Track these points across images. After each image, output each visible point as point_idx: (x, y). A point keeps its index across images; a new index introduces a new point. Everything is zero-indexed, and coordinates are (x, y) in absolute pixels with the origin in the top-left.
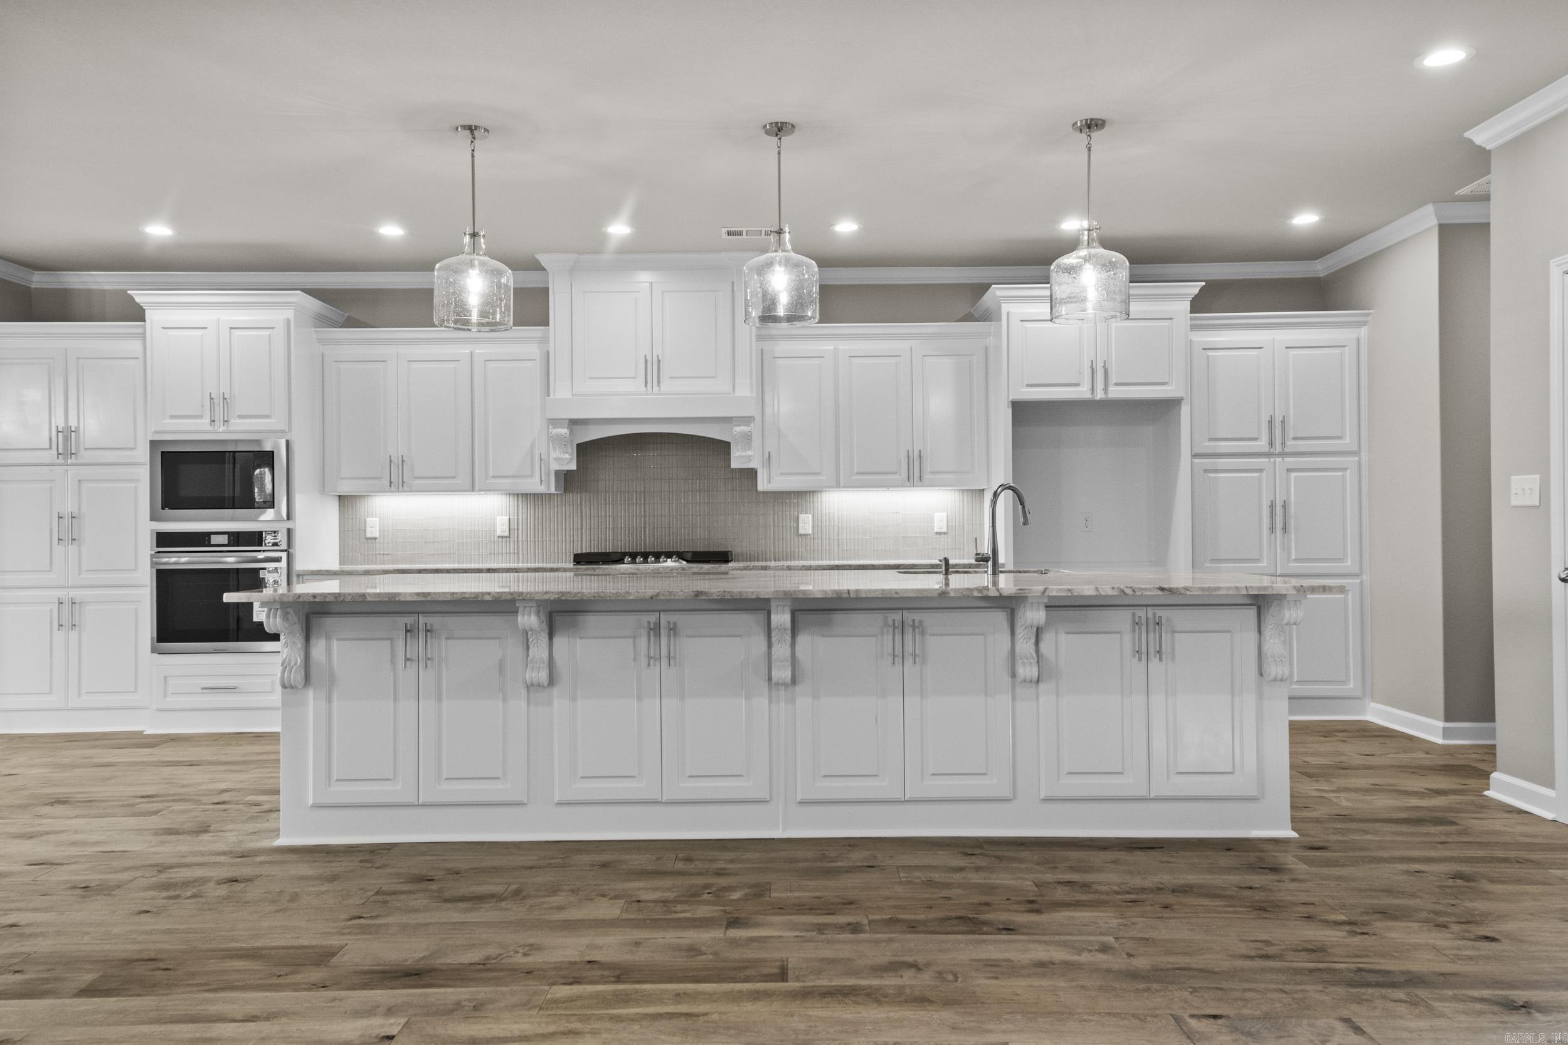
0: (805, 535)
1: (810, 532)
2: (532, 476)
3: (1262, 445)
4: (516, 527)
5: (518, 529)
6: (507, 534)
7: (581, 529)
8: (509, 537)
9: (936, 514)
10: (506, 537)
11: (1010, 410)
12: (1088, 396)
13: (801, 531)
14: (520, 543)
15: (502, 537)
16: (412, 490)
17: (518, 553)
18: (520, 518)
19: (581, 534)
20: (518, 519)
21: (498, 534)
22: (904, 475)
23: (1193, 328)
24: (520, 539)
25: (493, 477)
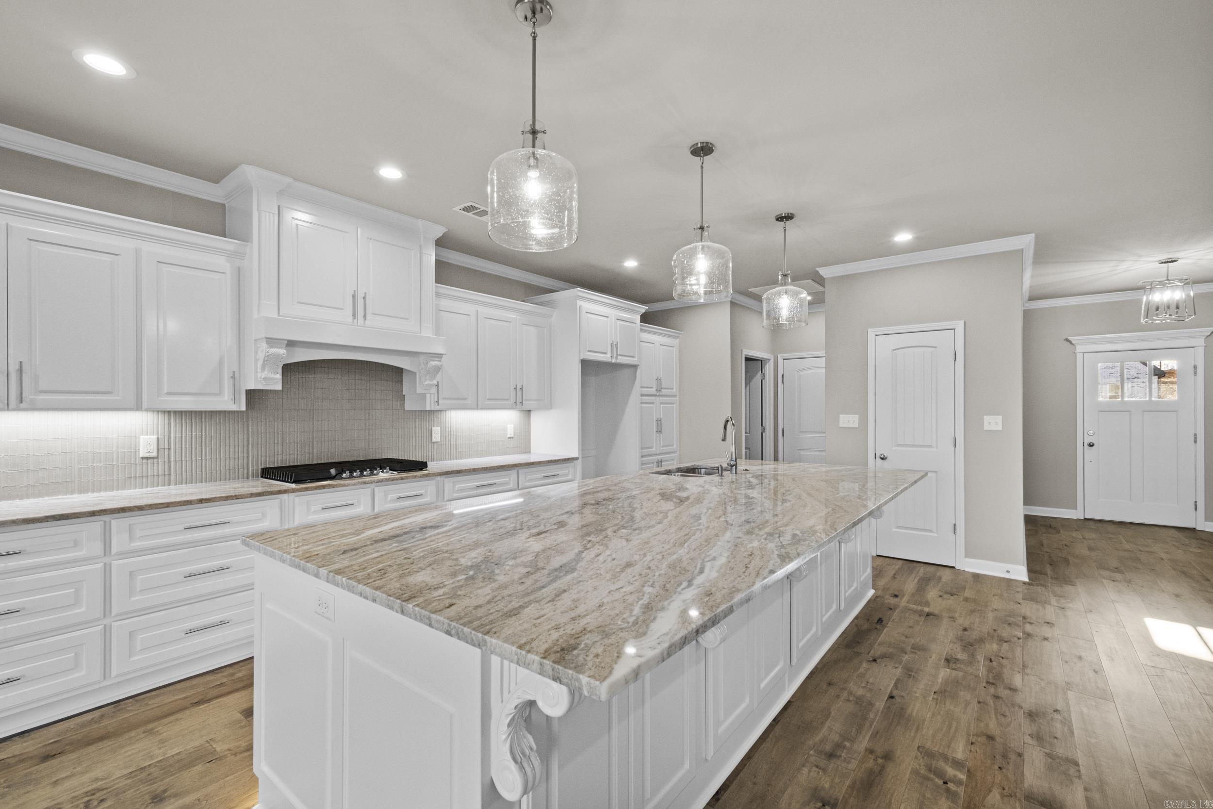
0: (436, 442)
1: (439, 440)
2: (220, 393)
3: (653, 391)
4: (166, 447)
5: (169, 449)
6: (155, 454)
7: (248, 446)
8: (157, 458)
9: (508, 425)
10: (153, 458)
11: (580, 365)
12: (609, 360)
13: (434, 440)
14: (173, 463)
15: (147, 458)
16: (34, 408)
17: (169, 475)
18: (172, 436)
19: (248, 450)
20: (169, 438)
21: (141, 456)
22: (513, 400)
23: (642, 330)
24: (172, 459)
25: (169, 394)
